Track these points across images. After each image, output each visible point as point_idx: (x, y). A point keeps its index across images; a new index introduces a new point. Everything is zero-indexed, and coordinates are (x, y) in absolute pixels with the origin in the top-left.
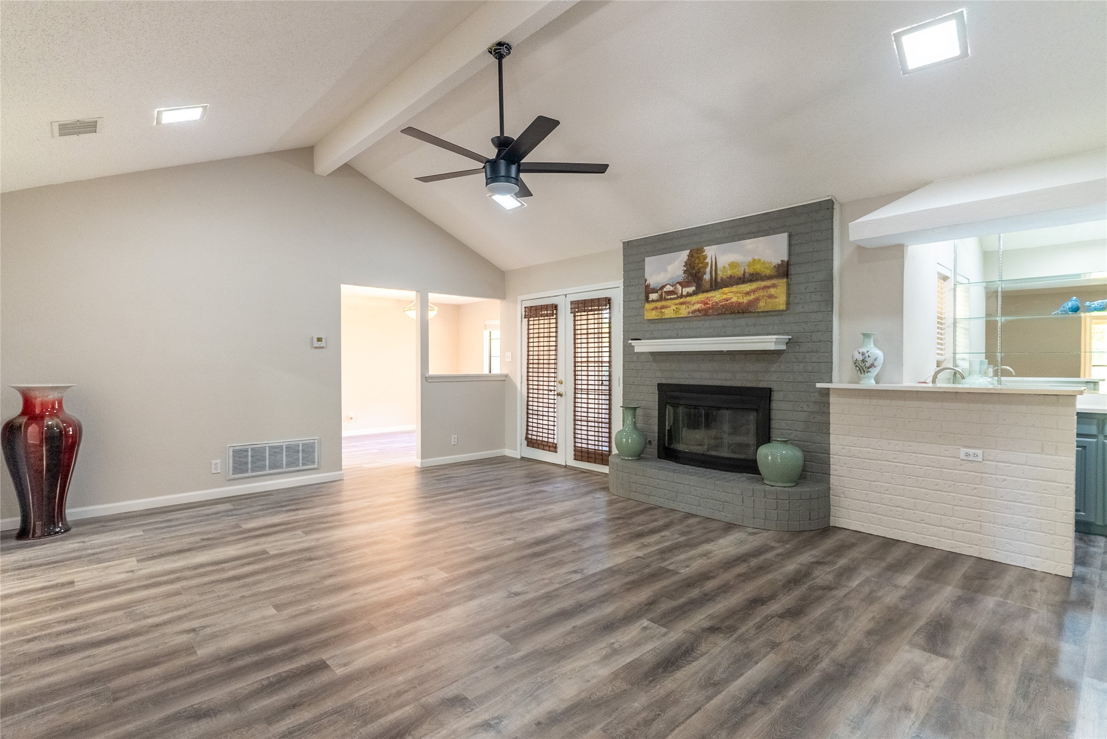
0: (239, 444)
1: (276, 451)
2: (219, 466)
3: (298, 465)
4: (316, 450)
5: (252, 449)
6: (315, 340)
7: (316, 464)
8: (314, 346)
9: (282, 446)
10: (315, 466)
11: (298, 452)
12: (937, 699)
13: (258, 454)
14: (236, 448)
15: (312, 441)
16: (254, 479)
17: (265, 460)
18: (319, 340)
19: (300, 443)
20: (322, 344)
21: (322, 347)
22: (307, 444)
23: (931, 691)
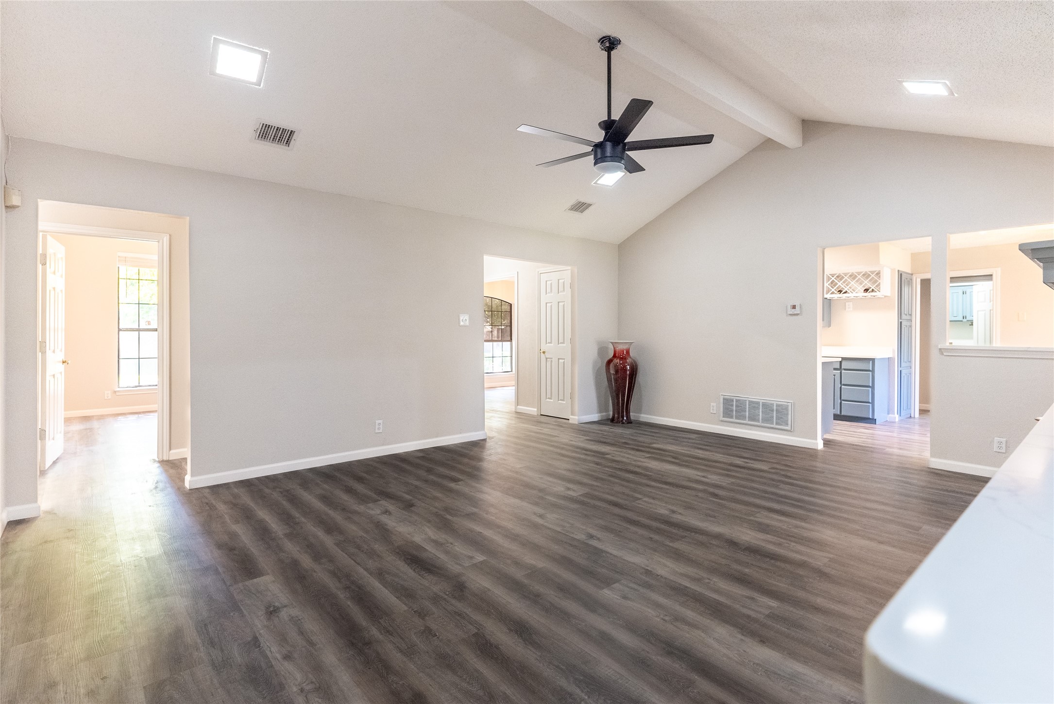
0: (728, 394)
1: (754, 405)
2: (715, 408)
3: (772, 423)
4: (790, 413)
5: (737, 401)
6: (789, 307)
7: (790, 426)
8: (789, 313)
9: (758, 403)
10: (788, 428)
11: (773, 411)
12: (282, 686)
13: (740, 404)
14: (725, 397)
15: (786, 404)
16: (738, 425)
17: (745, 411)
18: (794, 307)
19: (775, 403)
20: (797, 311)
21: (797, 314)
22: (782, 405)
23: (295, 689)
